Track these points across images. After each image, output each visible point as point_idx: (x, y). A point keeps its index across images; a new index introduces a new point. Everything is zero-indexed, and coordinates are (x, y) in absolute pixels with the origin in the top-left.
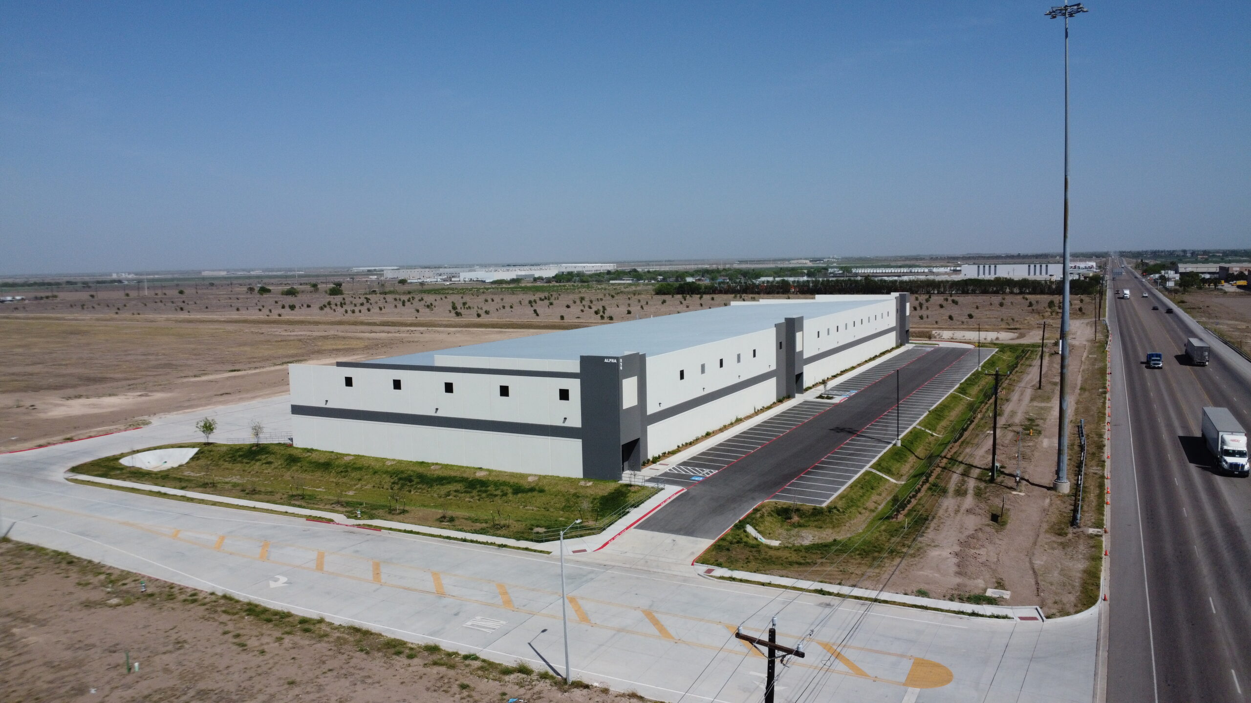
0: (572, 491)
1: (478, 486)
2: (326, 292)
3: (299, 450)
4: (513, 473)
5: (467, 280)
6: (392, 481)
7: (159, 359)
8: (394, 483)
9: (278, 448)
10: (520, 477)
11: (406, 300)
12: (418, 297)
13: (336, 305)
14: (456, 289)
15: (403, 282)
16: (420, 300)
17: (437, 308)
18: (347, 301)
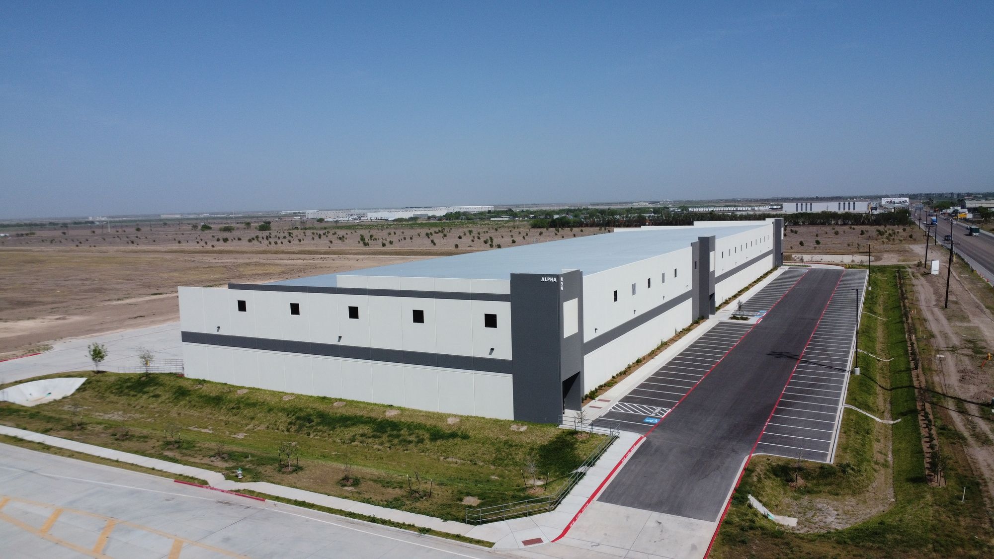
0: (503, 438)
1: (388, 429)
2: (256, 228)
3: (190, 382)
4: (429, 412)
5: (373, 218)
6: (289, 420)
7: (94, 284)
8: (290, 423)
9: (167, 378)
10: (438, 418)
11: (322, 234)
12: (332, 232)
13: (263, 238)
14: (364, 225)
15: (321, 220)
16: (334, 234)
17: (348, 240)
18: (273, 235)
